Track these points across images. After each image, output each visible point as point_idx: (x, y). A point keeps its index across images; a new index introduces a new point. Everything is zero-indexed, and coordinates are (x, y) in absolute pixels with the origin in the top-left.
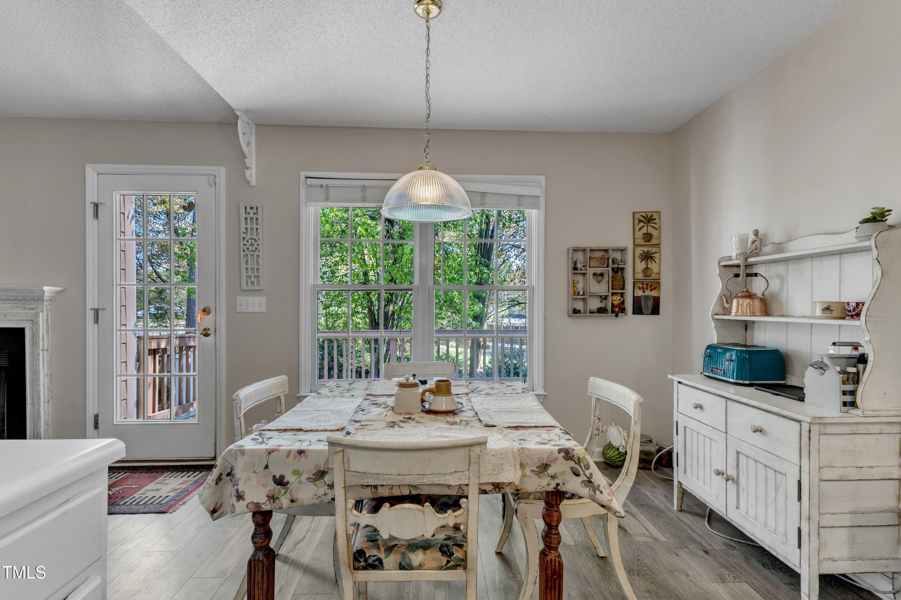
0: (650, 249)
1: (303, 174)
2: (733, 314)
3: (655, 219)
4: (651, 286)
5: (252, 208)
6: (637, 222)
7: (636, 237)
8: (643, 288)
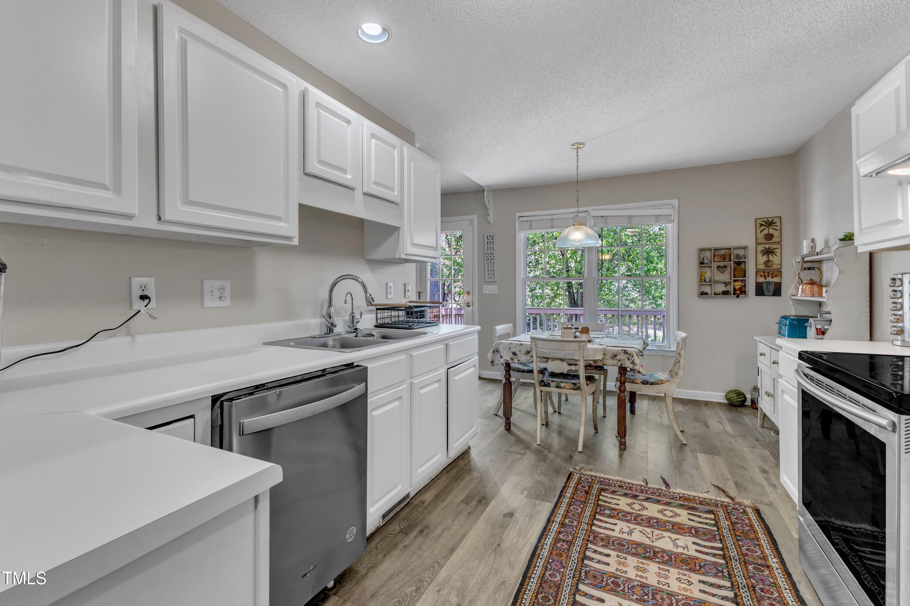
0: (771, 246)
1: (518, 215)
2: (799, 295)
3: (776, 223)
4: (772, 274)
5: (490, 236)
6: (758, 226)
7: (757, 237)
8: (765, 276)
